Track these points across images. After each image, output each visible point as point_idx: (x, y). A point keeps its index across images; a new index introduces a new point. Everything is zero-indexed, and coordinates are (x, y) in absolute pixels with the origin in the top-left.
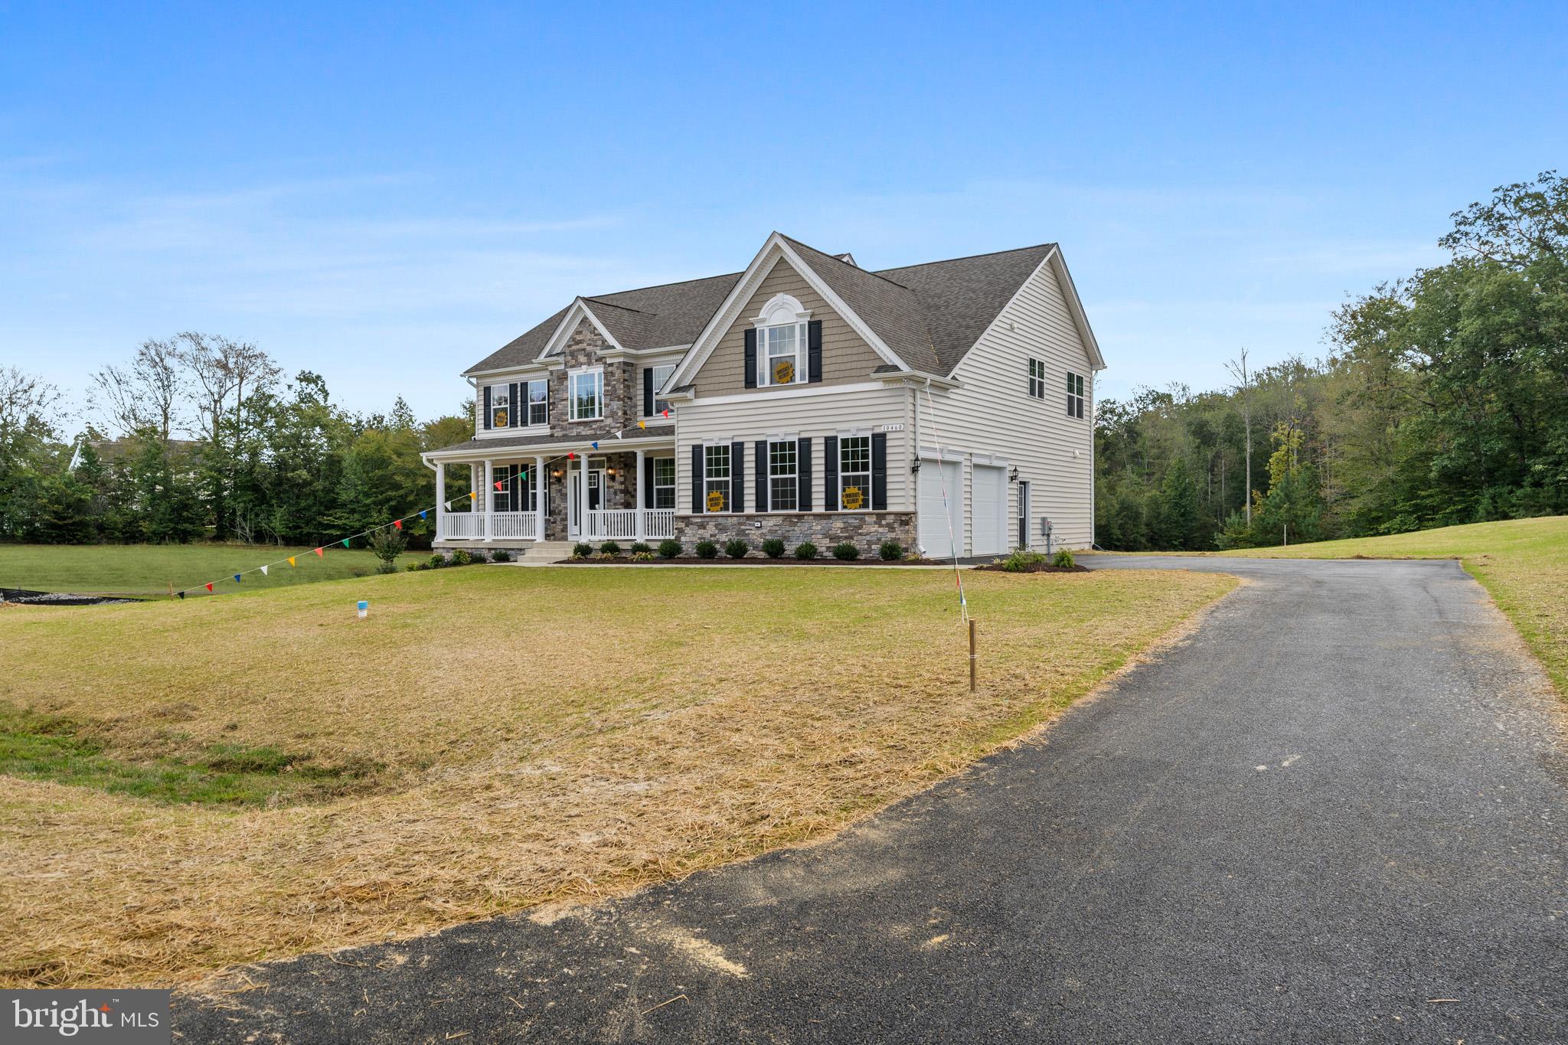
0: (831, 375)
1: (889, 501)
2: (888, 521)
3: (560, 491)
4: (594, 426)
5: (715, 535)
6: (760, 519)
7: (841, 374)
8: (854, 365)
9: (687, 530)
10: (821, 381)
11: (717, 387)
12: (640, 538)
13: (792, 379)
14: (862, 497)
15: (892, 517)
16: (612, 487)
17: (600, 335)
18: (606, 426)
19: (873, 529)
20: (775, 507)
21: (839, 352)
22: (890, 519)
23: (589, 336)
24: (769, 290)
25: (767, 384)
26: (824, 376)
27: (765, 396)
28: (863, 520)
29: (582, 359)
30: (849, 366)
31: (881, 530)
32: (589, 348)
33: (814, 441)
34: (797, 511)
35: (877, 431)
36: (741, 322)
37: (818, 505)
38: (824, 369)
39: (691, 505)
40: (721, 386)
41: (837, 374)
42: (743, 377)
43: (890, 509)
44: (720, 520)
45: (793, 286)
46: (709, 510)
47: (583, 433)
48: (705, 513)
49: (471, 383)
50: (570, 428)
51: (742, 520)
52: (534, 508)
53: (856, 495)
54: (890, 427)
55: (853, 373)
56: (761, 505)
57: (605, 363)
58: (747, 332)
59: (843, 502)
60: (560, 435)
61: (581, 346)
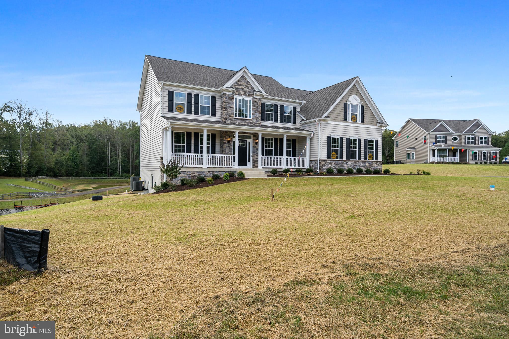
0: (366, 122)
1: (378, 158)
3: (229, 146)
4: (247, 121)
5: (334, 166)
9: (326, 165)
10: (363, 123)
11: (335, 119)
12: (285, 167)
13: (357, 121)
17: (251, 85)
18: (253, 122)
21: (368, 116)
23: (245, 84)
25: (350, 121)
26: (364, 122)
27: (349, 124)
28: (373, 163)
29: (242, 92)
30: (370, 120)
31: (377, 166)
32: (245, 89)
33: (361, 140)
34: (357, 160)
35: (376, 139)
36: (343, 100)
37: (362, 159)
39: (326, 156)
40: (337, 119)
42: (343, 117)
43: (378, 160)
45: (358, 94)
47: (242, 123)
48: (331, 159)
50: (235, 120)
51: (342, 162)
52: (202, 152)
53: (371, 156)
54: (379, 139)
55: (371, 122)
56: (348, 157)
57: (254, 97)
58: (344, 103)
59: (368, 158)
60: (230, 122)
61: (240, 87)
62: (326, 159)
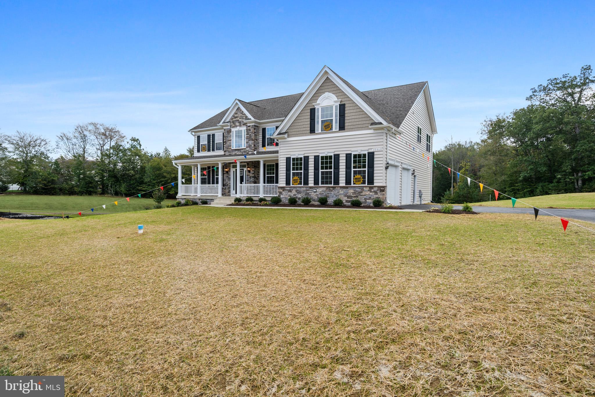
0: (349, 127)
1: (375, 181)
2: (374, 190)
3: (228, 176)
4: (242, 151)
5: (295, 195)
6: (316, 188)
7: (354, 127)
8: (360, 123)
9: (283, 193)
10: (344, 130)
11: (298, 133)
12: (261, 195)
13: (331, 129)
14: (362, 179)
15: (376, 188)
16: (249, 175)
17: (245, 114)
18: (247, 151)
19: (367, 193)
20: (322, 183)
21: (353, 117)
22: (375, 189)
23: (240, 115)
24: (321, 91)
25: (320, 131)
26: (346, 128)
27: (320, 136)
28: (363, 190)
29: (237, 124)
30: (357, 123)
31: (371, 194)
32: (240, 120)
33: (340, 156)
34: (332, 185)
35: (370, 151)
36: (308, 105)
37: (342, 183)
38: (346, 125)
39: (285, 182)
40: (299, 132)
41: (352, 127)
42: (309, 129)
43: (375, 184)
44: (298, 188)
45: (333, 89)
46: (293, 184)
47: (237, 154)
48: (291, 185)
49: (192, 134)
50: (232, 152)
51: (307, 189)
52: (217, 183)
53: (360, 178)
54: (376, 149)
55: (359, 126)
56: (316, 182)
57: (247, 126)
58: (311, 109)
59: (354, 181)
60: (228, 154)
61: (237, 119)
62: (285, 185)
